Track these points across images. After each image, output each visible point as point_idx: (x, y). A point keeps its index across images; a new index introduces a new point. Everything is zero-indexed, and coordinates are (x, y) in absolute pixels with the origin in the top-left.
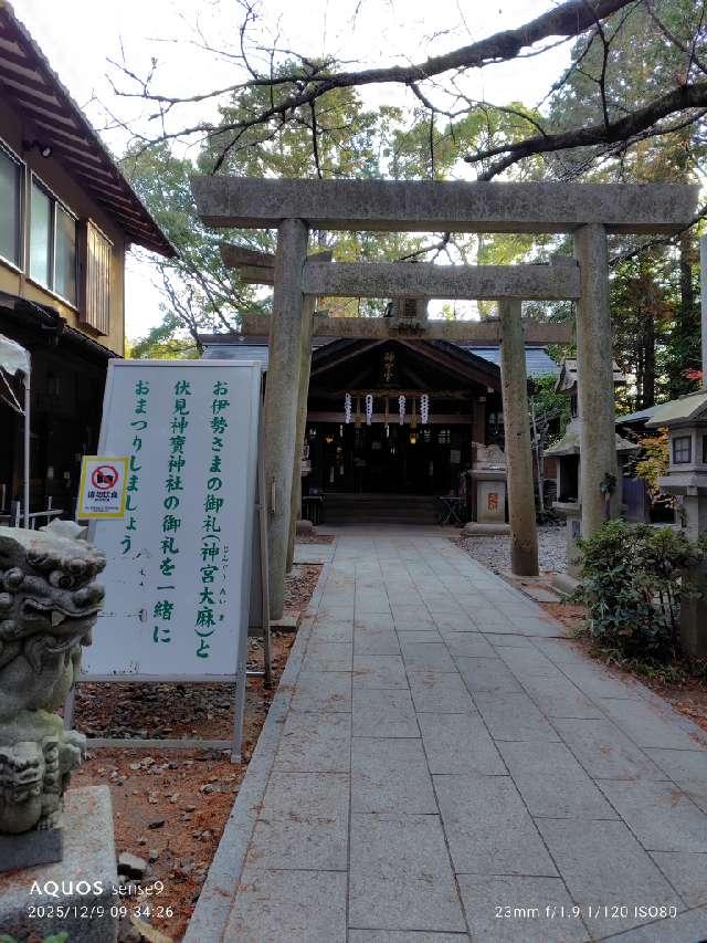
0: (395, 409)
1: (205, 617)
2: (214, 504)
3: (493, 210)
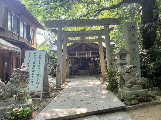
0: (85, 55)
1: (37, 83)
2: (39, 68)
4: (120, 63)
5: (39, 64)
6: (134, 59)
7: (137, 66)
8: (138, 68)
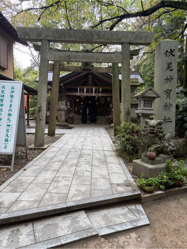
0: (92, 92)
1: (7, 140)
2: (10, 115)
3: (99, 38)
4: (142, 113)
5: (10, 107)
6: (166, 106)
7: (170, 119)
8: (171, 122)
